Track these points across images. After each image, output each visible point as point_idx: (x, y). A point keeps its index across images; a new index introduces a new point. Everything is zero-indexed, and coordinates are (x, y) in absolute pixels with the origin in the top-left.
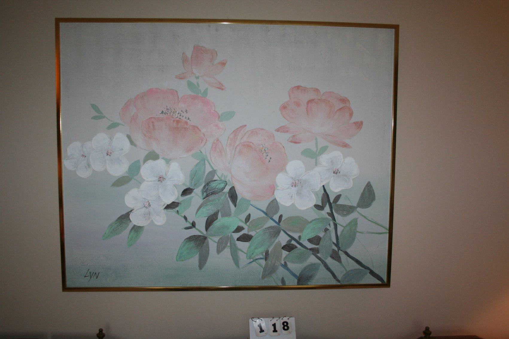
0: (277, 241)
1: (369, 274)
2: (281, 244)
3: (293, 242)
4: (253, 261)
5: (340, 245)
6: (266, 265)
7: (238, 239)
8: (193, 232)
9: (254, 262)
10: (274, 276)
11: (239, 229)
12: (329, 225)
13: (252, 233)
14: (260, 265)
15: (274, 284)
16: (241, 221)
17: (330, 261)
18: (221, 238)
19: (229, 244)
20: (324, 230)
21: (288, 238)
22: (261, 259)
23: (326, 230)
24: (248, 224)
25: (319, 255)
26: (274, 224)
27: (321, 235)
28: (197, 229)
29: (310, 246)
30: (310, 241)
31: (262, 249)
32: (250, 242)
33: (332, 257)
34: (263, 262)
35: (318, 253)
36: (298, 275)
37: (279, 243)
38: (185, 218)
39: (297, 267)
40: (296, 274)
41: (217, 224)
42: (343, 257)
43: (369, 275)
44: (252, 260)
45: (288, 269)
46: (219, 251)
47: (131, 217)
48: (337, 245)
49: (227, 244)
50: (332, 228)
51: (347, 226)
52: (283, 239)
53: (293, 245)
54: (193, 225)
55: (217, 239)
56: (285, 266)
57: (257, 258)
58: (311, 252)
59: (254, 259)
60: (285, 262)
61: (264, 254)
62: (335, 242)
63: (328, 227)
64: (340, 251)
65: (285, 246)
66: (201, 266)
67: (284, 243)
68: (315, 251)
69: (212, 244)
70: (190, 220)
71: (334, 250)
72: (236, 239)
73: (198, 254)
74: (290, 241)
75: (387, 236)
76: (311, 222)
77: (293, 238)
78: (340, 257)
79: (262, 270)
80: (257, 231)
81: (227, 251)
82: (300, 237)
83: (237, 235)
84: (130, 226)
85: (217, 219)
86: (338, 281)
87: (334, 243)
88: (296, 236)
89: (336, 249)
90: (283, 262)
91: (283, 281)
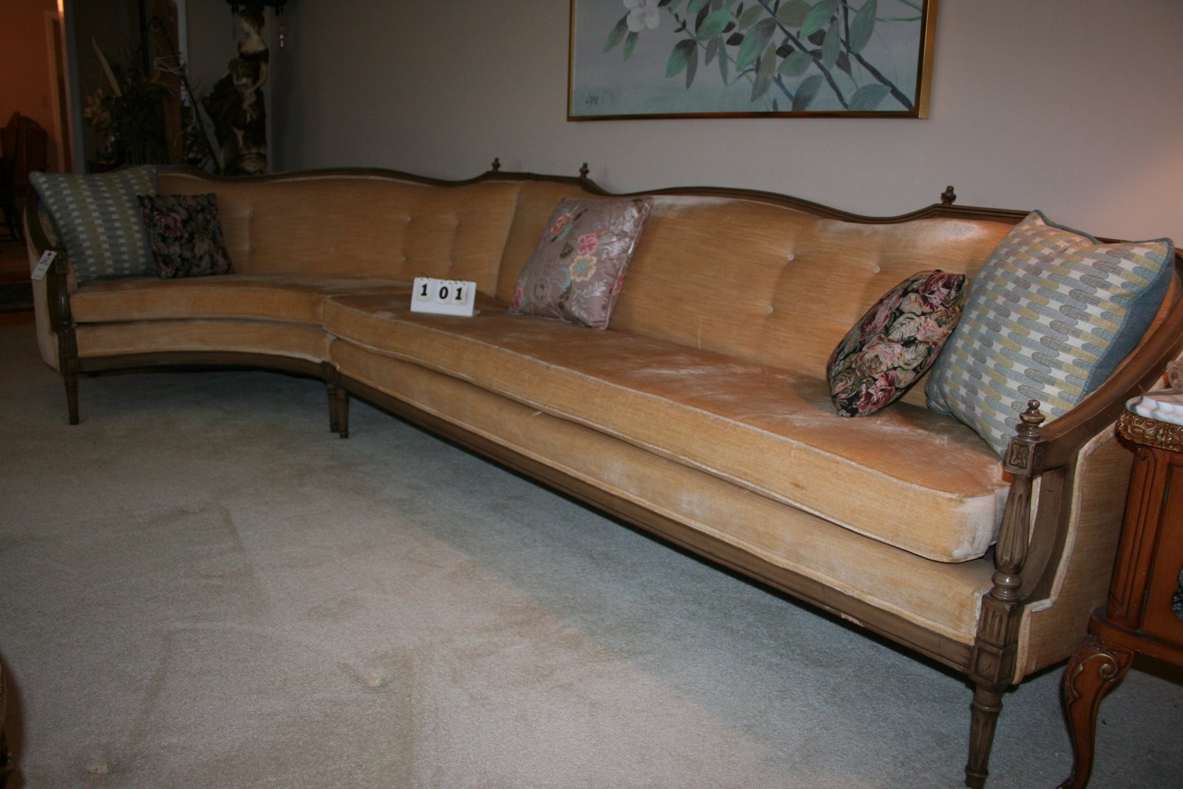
0: (771, 41)
1: (890, 94)
2: (775, 47)
3: (790, 43)
4: (742, 74)
5: (851, 45)
6: (757, 79)
7: (729, 42)
8: (684, 36)
9: (744, 76)
10: (765, 97)
11: (730, 26)
12: (838, 10)
13: (743, 32)
14: (750, 81)
15: (764, 109)
16: (732, 14)
17: (835, 72)
18: (710, 43)
19: (718, 51)
20: (829, 20)
21: (784, 36)
22: (751, 70)
23: (833, 19)
24: (740, 18)
25: (821, 61)
26: (769, 16)
27: (826, 28)
28: (688, 32)
29: (810, 47)
30: (812, 39)
31: (753, 56)
32: (741, 45)
33: (839, 65)
34: (753, 75)
35: (820, 58)
36: (793, 94)
37: (773, 45)
38: (677, 16)
39: (792, 83)
40: (791, 93)
41: (707, 21)
42: (854, 63)
43: (890, 97)
44: (741, 72)
45: (782, 86)
46: (708, 61)
47: (629, 21)
48: (846, 44)
49: (715, 50)
50: (840, 16)
51: (862, 9)
52: (778, 38)
53: (789, 46)
54: (684, 25)
55: (705, 43)
56: (778, 81)
57: (747, 68)
58: (812, 57)
59: (744, 70)
60: (779, 75)
61: (755, 63)
62: (844, 39)
63: (836, 15)
64: (850, 54)
65: (780, 49)
66: (688, 85)
67: (778, 45)
68: (816, 55)
69: (701, 52)
70: (681, 19)
71: (841, 53)
72: (725, 41)
73: (686, 66)
74: (786, 41)
75: (919, 22)
76: (813, 8)
77: (789, 36)
78: (849, 65)
79: (752, 87)
80: (749, 28)
81: (716, 60)
82: (798, 33)
83: (727, 36)
84: (627, 33)
85: (707, 14)
86: (845, 105)
87: (842, 41)
88: (793, 31)
89: (844, 50)
90: (776, 75)
91: (775, 104)
